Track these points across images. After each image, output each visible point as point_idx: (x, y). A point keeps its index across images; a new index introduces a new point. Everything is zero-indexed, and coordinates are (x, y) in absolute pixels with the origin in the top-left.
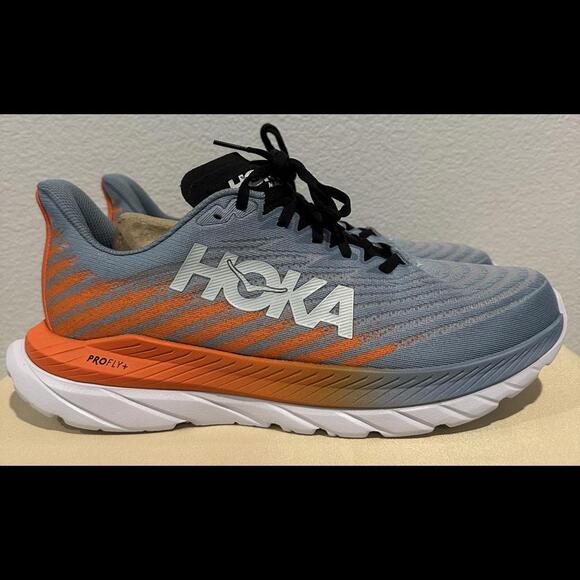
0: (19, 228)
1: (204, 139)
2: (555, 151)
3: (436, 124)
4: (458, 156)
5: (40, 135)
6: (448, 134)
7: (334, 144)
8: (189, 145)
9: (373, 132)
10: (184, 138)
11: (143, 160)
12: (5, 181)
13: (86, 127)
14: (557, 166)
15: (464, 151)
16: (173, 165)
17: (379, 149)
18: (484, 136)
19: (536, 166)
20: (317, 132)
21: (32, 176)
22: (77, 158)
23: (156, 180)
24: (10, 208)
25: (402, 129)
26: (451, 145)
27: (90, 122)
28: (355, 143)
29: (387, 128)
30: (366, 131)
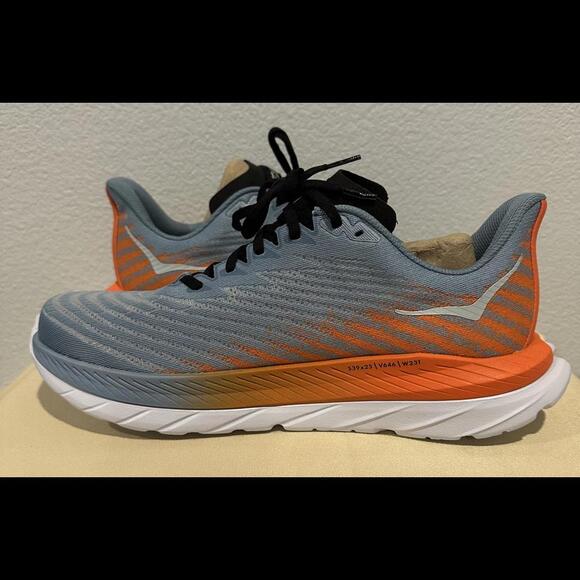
0: (22, 226)
1: (207, 136)
2: (572, 158)
3: (452, 126)
4: (473, 161)
5: (38, 130)
6: (465, 136)
7: (345, 145)
8: (192, 143)
9: (387, 132)
10: (187, 134)
11: (144, 157)
12: (6, 178)
13: (85, 122)
14: (573, 174)
15: (479, 156)
16: (175, 164)
17: (391, 151)
18: (502, 140)
19: (551, 173)
20: (327, 131)
21: (32, 173)
22: (77, 155)
23: (159, 178)
24: (12, 206)
25: (417, 129)
26: (466, 148)
27: (90, 116)
28: (366, 144)
29: (401, 129)
30: (378, 132)
